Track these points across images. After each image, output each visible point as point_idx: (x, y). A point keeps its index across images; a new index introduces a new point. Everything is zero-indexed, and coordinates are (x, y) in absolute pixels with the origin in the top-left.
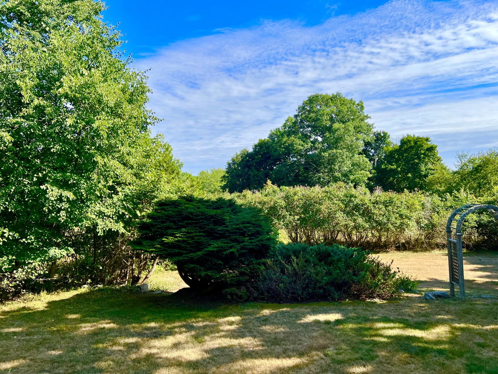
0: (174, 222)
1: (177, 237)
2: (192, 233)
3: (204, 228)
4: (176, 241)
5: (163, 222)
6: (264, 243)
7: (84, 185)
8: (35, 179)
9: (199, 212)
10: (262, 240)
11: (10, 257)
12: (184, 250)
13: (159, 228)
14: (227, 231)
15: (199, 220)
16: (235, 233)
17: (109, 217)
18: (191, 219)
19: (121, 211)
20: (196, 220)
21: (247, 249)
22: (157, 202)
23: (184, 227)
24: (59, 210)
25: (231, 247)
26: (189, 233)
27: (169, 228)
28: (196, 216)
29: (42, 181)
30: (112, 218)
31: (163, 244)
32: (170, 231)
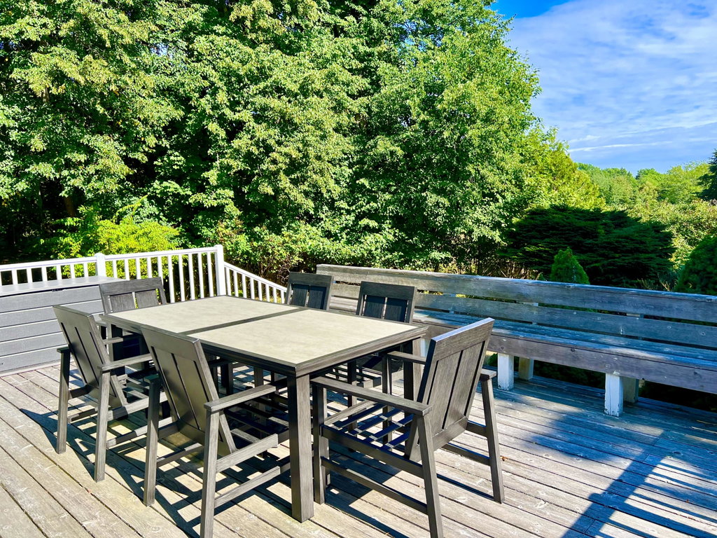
0: (539, 232)
1: (538, 247)
2: (555, 244)
3: (570, 240)
4: (538, 250)
5: (528, 231)
6: (640, 261)
7: (460, 193)
8: (419, 187)
9: (567, 222)
10: (638, 258)
11: (400, 253)
12: (544, 260)
13: (523, 237)
14: (597, 244)
15: (565, 230)
16: (605, 248)
17: (484, 224)
18: (557, 229)
19: (497, 219)
20: (562, 230)
21: (617, 266)
22: (529, 211)
23: (548, 237)
24: (438, 215)
25: (596, 262)
26: (552, 244)
27: (533, 237)
28: (563, 227)
29: (424, 189)
30: (488, 226)
31: (525, 252)
32: (534, 241)
